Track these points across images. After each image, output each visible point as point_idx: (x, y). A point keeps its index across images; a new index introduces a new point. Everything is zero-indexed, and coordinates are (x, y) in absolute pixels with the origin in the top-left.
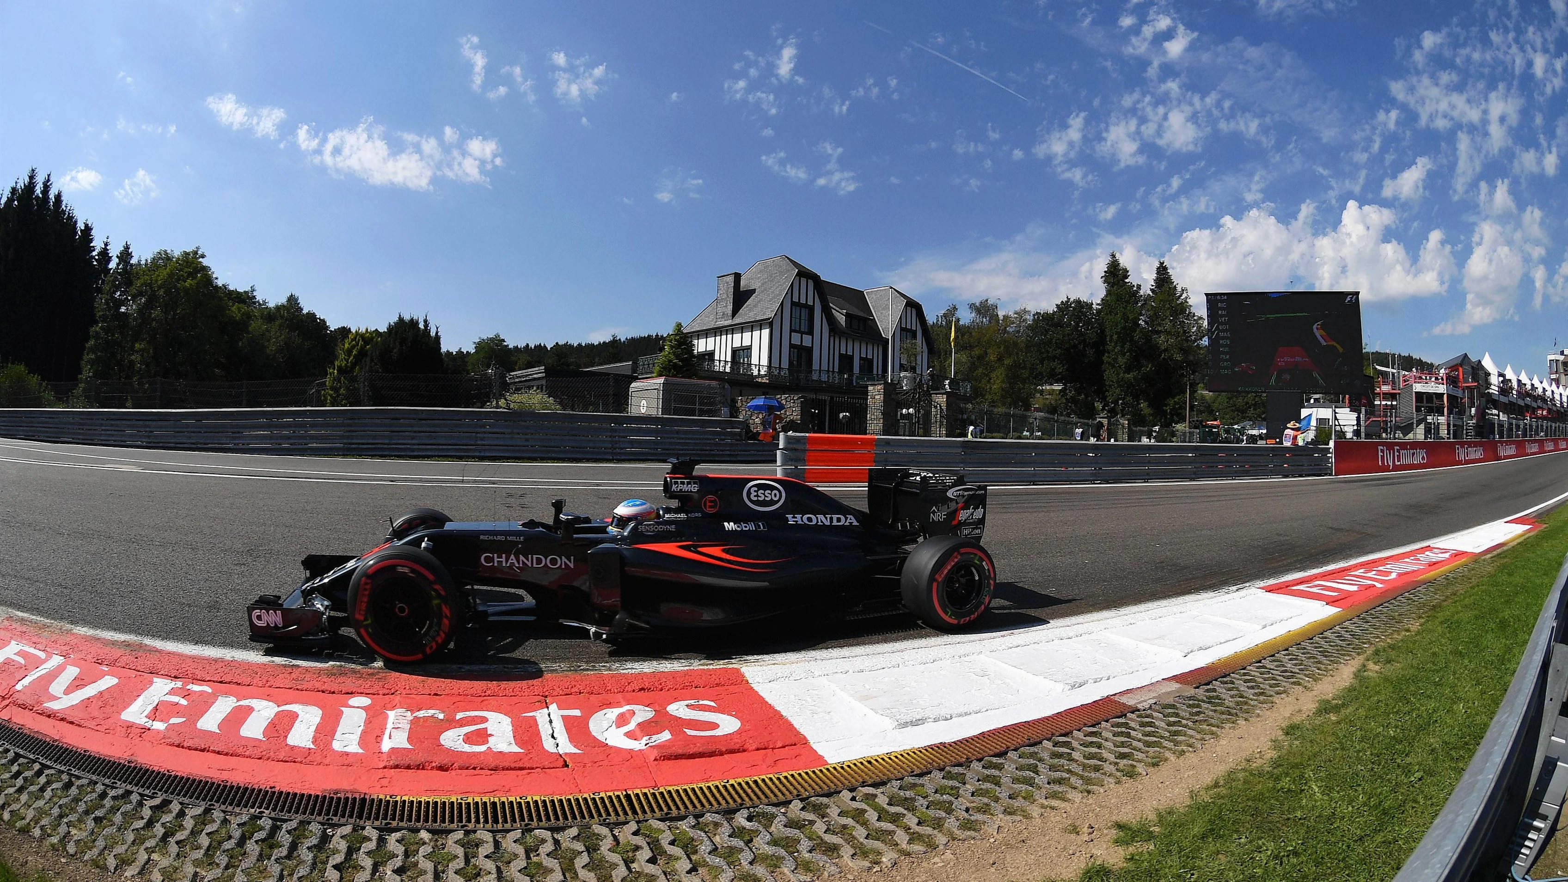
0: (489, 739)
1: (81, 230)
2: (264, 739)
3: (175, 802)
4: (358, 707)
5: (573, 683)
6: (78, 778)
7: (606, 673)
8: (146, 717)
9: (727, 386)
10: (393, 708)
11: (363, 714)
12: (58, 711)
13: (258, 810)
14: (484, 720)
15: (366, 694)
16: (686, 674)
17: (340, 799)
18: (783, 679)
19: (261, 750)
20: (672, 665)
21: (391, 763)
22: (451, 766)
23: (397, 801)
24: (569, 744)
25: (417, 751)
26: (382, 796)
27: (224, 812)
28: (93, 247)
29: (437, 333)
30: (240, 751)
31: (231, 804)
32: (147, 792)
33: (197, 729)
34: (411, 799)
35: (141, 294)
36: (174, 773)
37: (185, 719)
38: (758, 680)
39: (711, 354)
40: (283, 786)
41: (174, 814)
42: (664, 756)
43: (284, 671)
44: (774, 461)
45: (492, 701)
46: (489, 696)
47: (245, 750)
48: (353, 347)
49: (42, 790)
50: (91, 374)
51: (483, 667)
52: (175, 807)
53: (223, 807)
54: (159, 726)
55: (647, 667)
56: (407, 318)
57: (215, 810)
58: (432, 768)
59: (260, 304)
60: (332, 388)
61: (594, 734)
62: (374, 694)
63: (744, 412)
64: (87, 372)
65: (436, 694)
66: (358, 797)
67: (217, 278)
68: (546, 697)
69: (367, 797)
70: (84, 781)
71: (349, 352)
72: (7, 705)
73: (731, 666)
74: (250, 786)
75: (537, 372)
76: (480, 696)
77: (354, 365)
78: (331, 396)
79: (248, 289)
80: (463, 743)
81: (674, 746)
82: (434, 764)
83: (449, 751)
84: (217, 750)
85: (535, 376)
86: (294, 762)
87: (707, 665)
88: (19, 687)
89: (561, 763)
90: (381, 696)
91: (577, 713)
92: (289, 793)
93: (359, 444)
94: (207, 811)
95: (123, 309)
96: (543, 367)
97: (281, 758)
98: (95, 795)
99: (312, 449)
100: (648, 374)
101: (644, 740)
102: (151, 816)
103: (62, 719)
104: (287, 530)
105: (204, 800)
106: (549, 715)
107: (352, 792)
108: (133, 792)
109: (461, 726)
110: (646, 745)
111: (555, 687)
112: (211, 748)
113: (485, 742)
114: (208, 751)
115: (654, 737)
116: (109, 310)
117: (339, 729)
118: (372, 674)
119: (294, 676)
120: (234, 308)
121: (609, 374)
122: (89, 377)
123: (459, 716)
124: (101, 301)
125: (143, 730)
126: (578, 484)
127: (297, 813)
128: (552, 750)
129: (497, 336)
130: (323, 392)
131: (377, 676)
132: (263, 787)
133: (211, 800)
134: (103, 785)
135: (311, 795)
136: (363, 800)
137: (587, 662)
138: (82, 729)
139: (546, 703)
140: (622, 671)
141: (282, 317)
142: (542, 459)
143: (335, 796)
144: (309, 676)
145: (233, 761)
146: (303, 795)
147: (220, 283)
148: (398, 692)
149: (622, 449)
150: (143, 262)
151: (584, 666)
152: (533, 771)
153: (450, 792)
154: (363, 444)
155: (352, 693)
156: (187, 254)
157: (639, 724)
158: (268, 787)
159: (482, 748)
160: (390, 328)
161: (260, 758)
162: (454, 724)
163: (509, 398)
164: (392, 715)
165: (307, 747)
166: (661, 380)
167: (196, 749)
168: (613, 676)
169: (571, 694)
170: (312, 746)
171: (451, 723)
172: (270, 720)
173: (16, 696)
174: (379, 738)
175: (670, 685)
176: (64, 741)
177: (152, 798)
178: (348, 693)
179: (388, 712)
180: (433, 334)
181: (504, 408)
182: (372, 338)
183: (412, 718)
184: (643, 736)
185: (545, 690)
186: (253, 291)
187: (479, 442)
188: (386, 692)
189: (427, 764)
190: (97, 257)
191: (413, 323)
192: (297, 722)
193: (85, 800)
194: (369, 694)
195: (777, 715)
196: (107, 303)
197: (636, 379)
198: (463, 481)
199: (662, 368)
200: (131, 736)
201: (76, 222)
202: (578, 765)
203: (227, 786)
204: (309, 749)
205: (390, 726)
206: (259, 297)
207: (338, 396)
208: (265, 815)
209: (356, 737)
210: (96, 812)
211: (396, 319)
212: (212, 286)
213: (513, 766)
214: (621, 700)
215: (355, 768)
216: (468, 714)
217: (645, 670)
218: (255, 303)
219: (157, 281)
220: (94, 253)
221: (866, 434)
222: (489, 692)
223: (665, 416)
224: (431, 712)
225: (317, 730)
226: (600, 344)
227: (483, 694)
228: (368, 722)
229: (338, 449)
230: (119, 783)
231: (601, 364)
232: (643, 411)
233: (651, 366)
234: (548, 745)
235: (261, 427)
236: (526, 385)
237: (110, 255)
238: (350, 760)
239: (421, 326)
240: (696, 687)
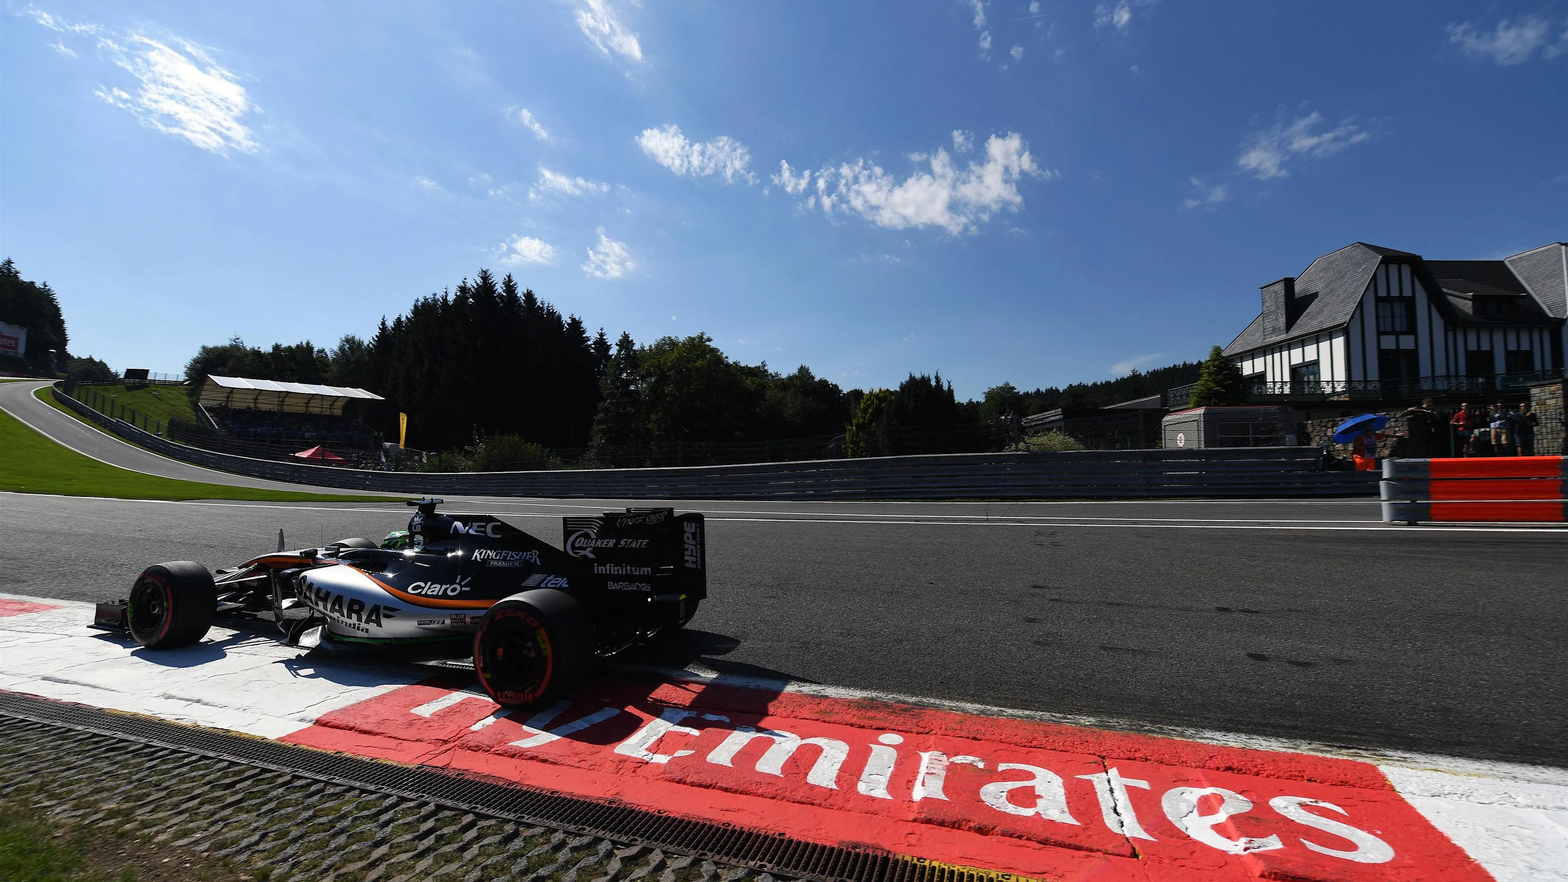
0: (1038, 801)
1: (568, 324)
2: (782, 776)
3: (658, 851)
4: (889, 745)
5: (1137, 746)
6: (530, 826)
7: (1178, 739)
8: (647, 749)
9: (1290, 409)
10: (926, 750)
11: (894, 753)
12: (528, 750)
13: (759, 863)
14: (1031, 776)
15: (898, 731)
16: (1292, 758)
17: (858, 855)
18: (1456, 797)
19: (777, 788)
20: (1269, 744)
21: (923, 816)
22: (993, 829)
23: (925, 867)
24: (1138, 826)
25: (953, 805)
26: (908, 858)
27: (716, 863)
28: (587, 337)
29: (949, 387)
30: (752, 788)
31: (727, 854)
32: (624, 839)
33: (706, 761)
34: (942, 866)
35: (650, 374)
36: (666, 814)
37: (694, 752)
38: (1410, 788)
39: (1261, 377)
40: (795, 833)
41: (650, 868)
42: (1276, 874)
43: (811, 701)
44: (1378, 494)
45: (1040, 754)
46: (1035, 747)
47: (757, 787)
48: (869, 406)
49: (463, 849)
50: (603, 441)
51: (1027, 712)
52: (656, 857)
53: (717, 858)
54: (661, 759)
55: (1234, 741)
56: (918, 376)
57: (706, 860)
58: (970, 829)
59: (772, 376)
60: (852, 442)
61: (1170, 818)
62: (907, 732)
63: (1317, 439)
64: (599, 440)
65: (975, 739)
66: (880, 855)
67: (727, 358)
68: (1104, 758)
69: (891, 856)
70: (538, 830)
71: (865, 410)
72: (449, 749)
73: (1360, 760)
74: (755, 832)
75: (1054, 415)
76: (1025, 746)
77: (871, 422)
78: (851, 449)
79: (759, 364)
80: (1007, 802)
81: (1289, 861)
82: (972, 824)
83: (990, 809)
84: (725, 786)
85: (1053, 418)
86: (812, 804)
87: (1322, 751)
88: (476, 727)
89: (1128, 852)
90: (914, 735)
91: (1144, 784)
92: (800, 842)
93: (882, 489)
94: (696, 862)
95: (632, 388)
96: (1060, 410)
97: (798, 798)
98: (546, 847)
99: (835, 494)
100: (1182, 405)
101: (1242, 842)
102: (619, 871)
103: (532, 758)
104: (817, 566)
105: (695, 848)
106: (1109, 781)
107: (875, 848)
108: (603, 840)
109: (1004, 780)
110: (1246, 849)
111: (1114, 749)
112: (719, 784)
113: (1033, 805)
114: (714, 788)
115: (1257, 841)
116: (617, 389)
117: (866, 768)
118: (906, 710)
119: (822, 707)
120: (748, 381)
121: (1137, 410)
122: (602, 443)
123: (1002, 767)
124: (606, 383)
125: (639, 765)
126: (1113, 522)
127: (805, 870)
128: (1116, 829)
129: (1007, 384)
130: (843, 446)
131: (911, 713)
132: (770, 833)
133: (703, 849)
134: (565, 832)
135: (825, 847)
136: (886, 860)
137: (1151, 722)
138: (557, 767)
139: (1105, 766)
140: (1199, 740)
141: (796, 386)
142: (1068, 498)
143: (853, 851)
144: (837, 707)
145: (741, 800)
146: (816, 845)
147: (731, 361)
148: (934, 732)
149: (1159, 485)
150: (647, 348)
151: (1149, 727)
152: (1093, 854)
153: (991, 864)
154: (885, 489)
155: (883, 729)
156: (692, 339)
157: (1232, 818)
158: (777, 834)
159: (1029, 812)
160: (902, 387)
161: (773, 798)
162: (995, 777)
163: (1028, 441)
164: (926, 757)
165: (829, 787)
166: (1201, 411)
167: (700, 786)
168: (1188, 745)
169: (1135, 759)
170: (834, 787)
171: (992, 775)
172: (790, 754)
173: (470, 737)
174: (910, 783)
175: (1270, 769)
176: (526, 782)
177: (628, 846)
178: (878, 729)
179: (922, 754)
180: (945, 388)
181: (1024, 451)
182: (887, 397)
183: (947, 764)
184: (1240, 836)
185: (1102, 749)
186: (764, 366)
187: (1001, 484)
188: (921, 730)
189: (964, 823)
190: (593, 346)
191: (925, 381)
192: (821, 757)
193: (529, 855)
194: (902, 731)
195: (1458, 854)
196: (613, 382)
197: (1168, 412)
198: (987, 520)
199: (1201, 398)
200: (621, 771)
201: (559, 317)
202: (1152, 857)
203: (728, 830)
204: (831, 790)
205: (923, 770)
206: (771, 370)
207: (858, 448)
208: (765, 869)
209: (884, 780)
210: (539, 871)
211: (907, 378)
212: (723, 364)
213: (1068, 841)
214: (1202, 778)
215: (880, 817)
216: (1012, 766)
217: (1231, 744)
218: (767, 376)
219: (665, 363)
220: (589, 343)
221: (1533, 454)
222: (1035, 743)
223: (1209, 449)
224: (969, 759)
225: (842, 769)
226: (1117, 380)
227: (1029, 744)
228: (899, 763)
229: (862, 494)
230: (588, 829)
231: (1122, 402)
232: (1181, 445)
233: (1184, 397)
234: (1110, 821)
235: (785, 478)
236: (1046, 428)
237: (608, 344)
238: (876, 807)
239: (933, 383)
240: (1309, 780)
